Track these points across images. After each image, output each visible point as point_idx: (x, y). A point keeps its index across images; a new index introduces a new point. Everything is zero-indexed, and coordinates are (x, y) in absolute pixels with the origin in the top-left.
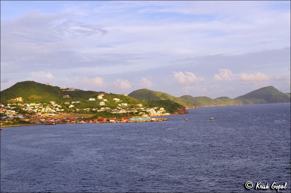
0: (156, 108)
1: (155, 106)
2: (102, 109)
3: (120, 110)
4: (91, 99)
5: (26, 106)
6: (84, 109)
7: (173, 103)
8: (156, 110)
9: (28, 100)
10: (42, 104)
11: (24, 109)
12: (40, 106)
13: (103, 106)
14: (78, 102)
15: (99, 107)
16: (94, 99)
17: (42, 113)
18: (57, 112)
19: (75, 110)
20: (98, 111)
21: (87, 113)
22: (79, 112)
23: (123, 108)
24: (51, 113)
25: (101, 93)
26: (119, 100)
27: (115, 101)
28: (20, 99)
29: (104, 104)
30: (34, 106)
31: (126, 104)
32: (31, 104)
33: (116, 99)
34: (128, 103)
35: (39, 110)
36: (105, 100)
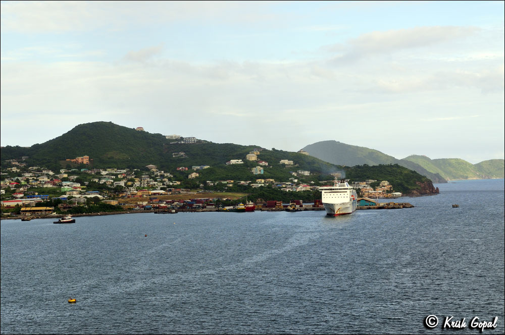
0: (371, 181)
1: (369, 178)
2: (260, 183)
3: (297, 184)
4: (233, 162)
5: (99, 173)
6: (223, 182)
7: (406, 172)
8: (374, 186)
9: (100, 161)
10: (131, 171)
11: (97, 180)
12: (128, 174)
13: (261, 177)
14: (206, 167)
15: (254, 178)
16: (240, 162)
17: (138, 189)
18: (169, 186)
19: (205, 183)
20: (253, 185)
21: (230, 190)
22: (215, 188)
23: (303, 182)
24: (154, 188)
25: (253, 148)
26: (291, 162)
27: (284, 165)
28: (85, 160)
29: (262, 172)
30: (116, 175)
31: (307, 173)
32: (109, 171)
33: (286, 162)
34: (312, 170)
35: (130, 183)
36: (263, 163)
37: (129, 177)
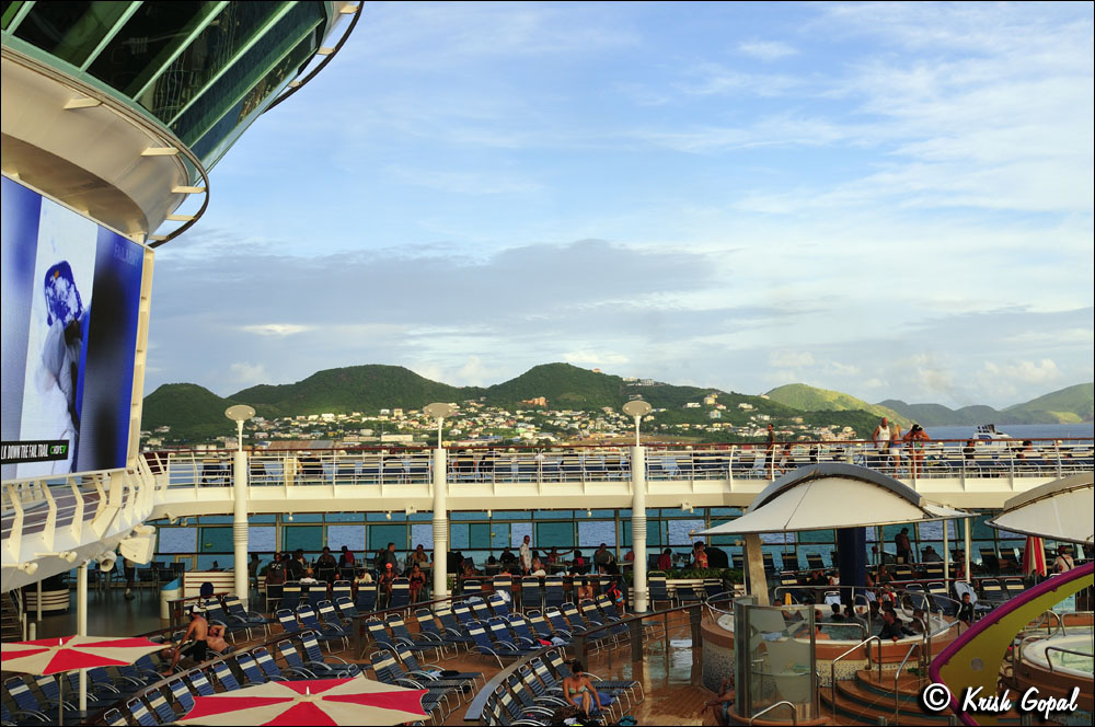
0: (834, 427)
1: (831, 424)
2: (717, 427)
3: (755, 429)
4: (690, 405)
5: (554, 415)
6: (678, 426)
7: (871, 418)
8: (836, 432)
9: (557, 402)
10: (586, 413)
11: (551, 422)
12: (583, 415)
13: (717, 421)
14: (662, 410)
15: (711, 422)
16: (697, 405)
17: (592, 431)
18: (622, 429)
19: (659, 426)
20: (709, 430)
21: (685, 434)
22: (669, 432)
23: (762, 426)
24: (608, 431)
25: (711, 391)
26: (751, 407)
27: (742, 409)
28: (541, 401)
29: (719, 416)
30: (571, 417)
31: (766, 418)
32: (565, 412)
33: (744, 406)
34: (772, 415)
35: (583, 426)
36: (721, 407)
37: (584, 419)
